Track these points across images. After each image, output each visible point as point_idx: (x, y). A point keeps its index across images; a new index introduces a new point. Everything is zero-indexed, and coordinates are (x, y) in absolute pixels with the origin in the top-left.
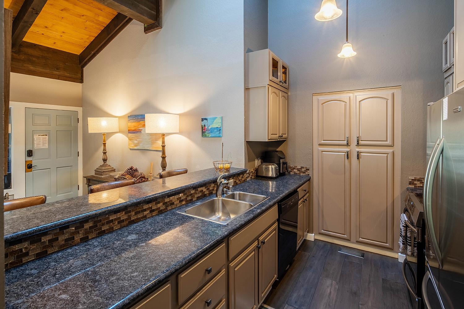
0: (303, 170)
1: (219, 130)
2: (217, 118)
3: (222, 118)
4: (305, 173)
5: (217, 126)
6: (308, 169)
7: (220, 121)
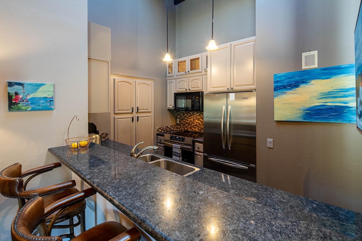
0: (104, 136)
1: (51, 100)
2: (44, 84)
3: (54, 86)
4: (105, 137)
5: (45, 95)
6: (108, 134)
7: (52, 89)
